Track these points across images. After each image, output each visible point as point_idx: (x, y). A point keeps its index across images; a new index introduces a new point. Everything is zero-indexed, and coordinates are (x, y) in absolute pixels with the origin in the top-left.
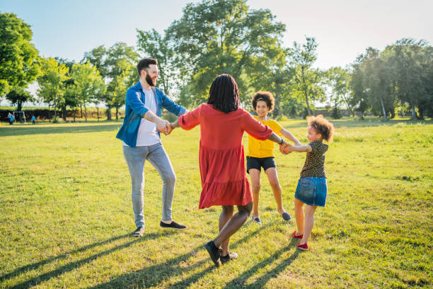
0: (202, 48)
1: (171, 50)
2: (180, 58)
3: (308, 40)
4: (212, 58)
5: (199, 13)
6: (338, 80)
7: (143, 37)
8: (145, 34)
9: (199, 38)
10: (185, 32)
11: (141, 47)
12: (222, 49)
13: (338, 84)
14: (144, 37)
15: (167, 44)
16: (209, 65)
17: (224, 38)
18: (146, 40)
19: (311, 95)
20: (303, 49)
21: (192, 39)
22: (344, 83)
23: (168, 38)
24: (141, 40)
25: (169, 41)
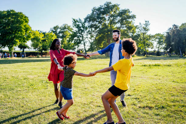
0: (100, 26)
1: (86, 27)
2: (90, 30)
3: (146, 22)
4: (104, 30)
5: (98, 11)
6: (159, 39)
8: (76, 20)
9: (98, 22)
10: (92, 19)
11: (74, 26)
12: (108, 26)
13: (159, 41)
15: (85, 24)
16: (102, 33)
17: (109, 21)
18: (76, 23)
19: (147, 46)
20: (144, 26)
21: (95, 22)
22: (162, 40)
23: (85, 22)
24: (74, 23)
25: (85, 23)
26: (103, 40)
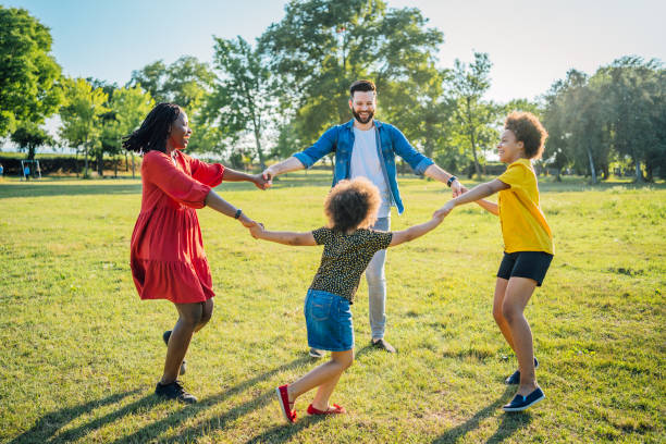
0: (313, 67)
1: (265, 70)
2: (280, 81)
3: (478, 56)
4: (329, 82)
5: (309, 12)
7: (223, 48)
8: (226, 45)
9: (310, 52)
10: (287, 42)
11: (219, 64)
12: (344, 68)
15: (259, 60)
16: (322, 92)
17: (348, 51)
18: (227, 53)
19: (481, 142)
20: (471, 72)
21: (298, 53)
23: (261, 50)
24: (220, 53)
25: (262, 56)
26: (325, 118)
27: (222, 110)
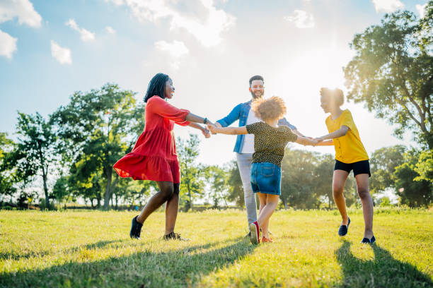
0: (87, 136)
1: (54, 135)
2: (64, 144)
3: (192, 136)
4: (97, 146)
5: (86, 101)
6: (216, 177)
7: (24, 120)
8: (27, 117)
9: (85, 127)
10: (70, 118)
11: (21, 129)
12: (108, 137)
13: (216, 181)
14: (26, 120)
15: (50, 128)
16: (93, 153)
17: (111, 127)
18: (27, 123)
19: (194, 189)
20: (187, 145)
21: (77, 126)
22: (221, 180)
23: (51, 122)
24: (21, 122)
25: (52, 126)
26: (93, 170)
27: (20, 161)
